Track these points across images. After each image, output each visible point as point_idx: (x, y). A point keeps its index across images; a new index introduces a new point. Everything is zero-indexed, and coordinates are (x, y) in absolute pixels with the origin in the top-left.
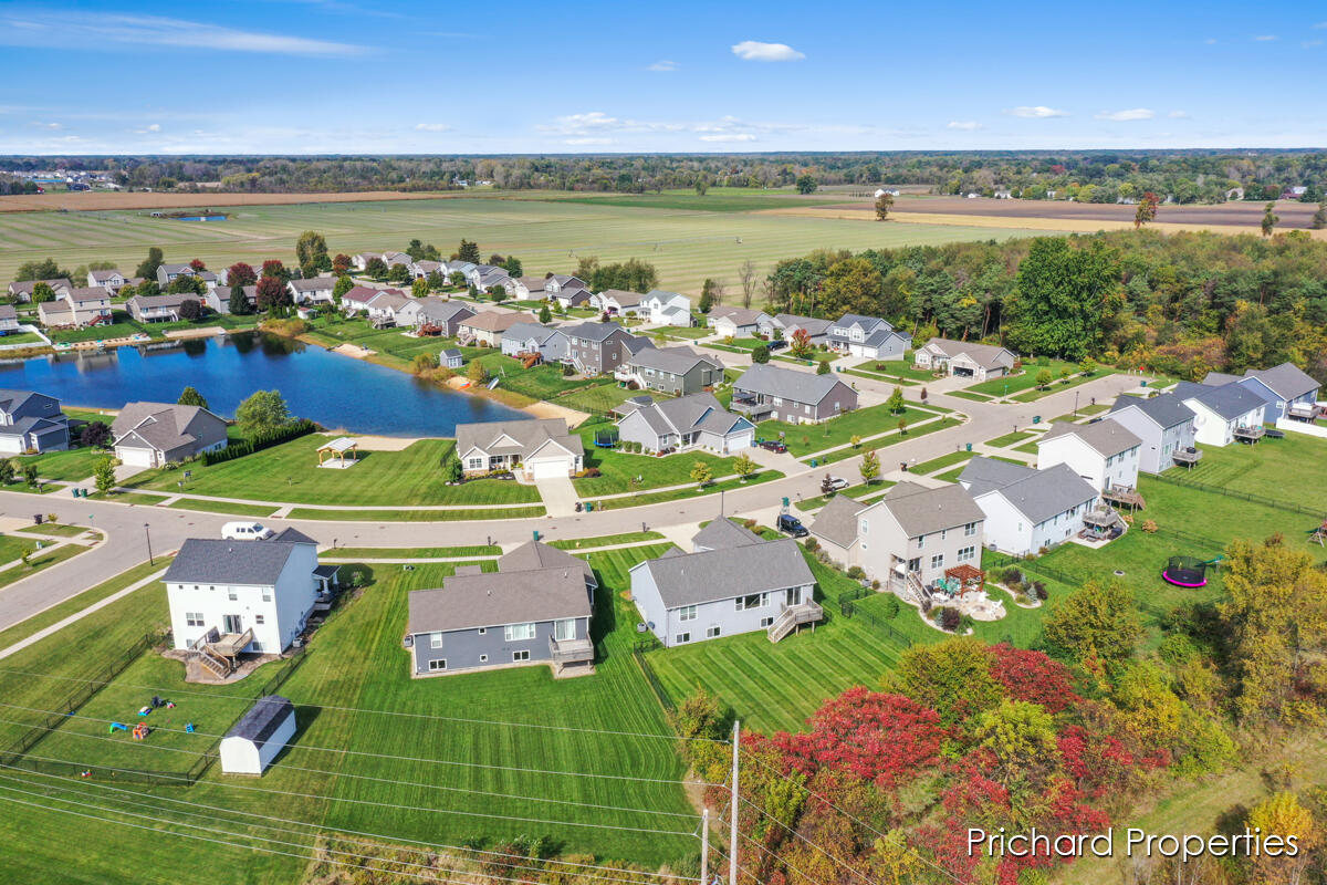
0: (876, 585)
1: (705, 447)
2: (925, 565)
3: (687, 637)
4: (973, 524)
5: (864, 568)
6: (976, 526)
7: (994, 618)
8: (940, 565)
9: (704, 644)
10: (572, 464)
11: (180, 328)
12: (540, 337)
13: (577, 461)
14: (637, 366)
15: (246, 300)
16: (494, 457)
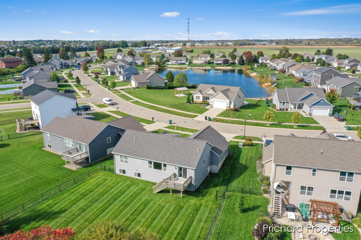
0: (265, 191)
1: (303, 112)
3: (124, 172)
6: (355, 176)
8: (309, 194)
9: (128, 179)
10: (228, 104)
11: (222, 66)
12: (306, 72)
13: (230, 103)
14: (329, 83)
15: (243, 61)
16: (206, 97)
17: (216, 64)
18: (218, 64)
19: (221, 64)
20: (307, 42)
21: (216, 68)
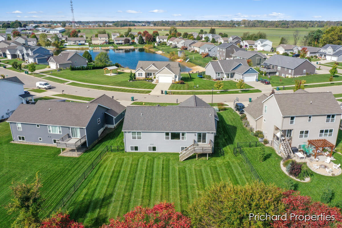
0: (266, 142)
1: (236, 79)
2: (295, 135)
3: (136, 148)
4: (333, 116)
5: (264, 132)
6: (335, 117)
7: (330, 175)
8: (306, 136)
9: (143, 154)
10: (173, 78)
11: (123, 46)
12: (210, 48)
13: (176, 77)
14: (235, 56)
15: (143, 40)
16: (148, 73)
17: (117, 44)
18: (119, 44)
19: (122, 44)
20: (181, 24)
21: (118, 47)
